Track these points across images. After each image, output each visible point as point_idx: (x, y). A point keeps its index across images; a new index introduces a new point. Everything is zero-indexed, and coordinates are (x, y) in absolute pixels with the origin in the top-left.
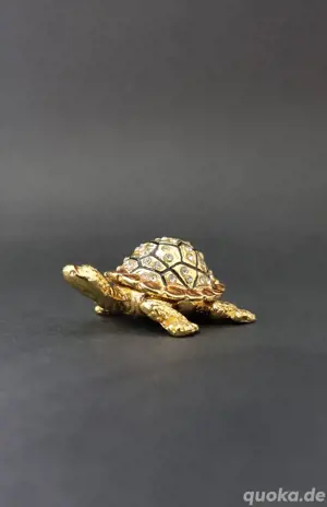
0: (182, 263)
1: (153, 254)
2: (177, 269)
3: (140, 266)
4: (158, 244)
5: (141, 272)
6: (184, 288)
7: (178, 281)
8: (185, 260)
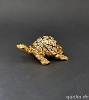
0: (48, 44)
1: (41, 42)
2: (46, 46)
3: (37, 45)
4: (43, 38)
5: (37, 46)
6: (48, 51)
7: (46, 50)
8: (49, 44)
